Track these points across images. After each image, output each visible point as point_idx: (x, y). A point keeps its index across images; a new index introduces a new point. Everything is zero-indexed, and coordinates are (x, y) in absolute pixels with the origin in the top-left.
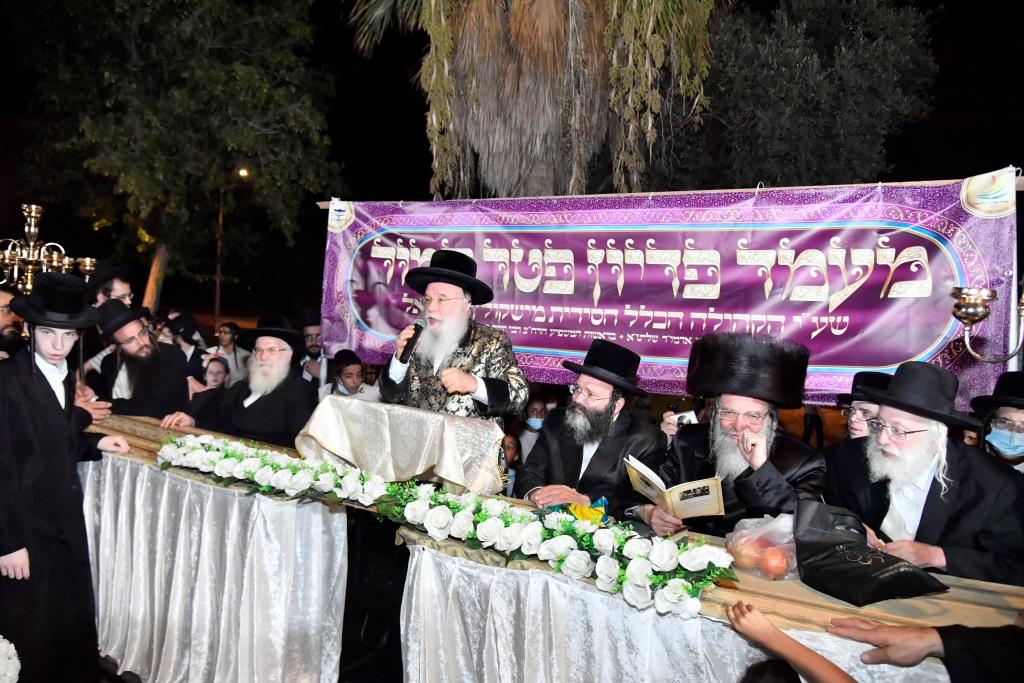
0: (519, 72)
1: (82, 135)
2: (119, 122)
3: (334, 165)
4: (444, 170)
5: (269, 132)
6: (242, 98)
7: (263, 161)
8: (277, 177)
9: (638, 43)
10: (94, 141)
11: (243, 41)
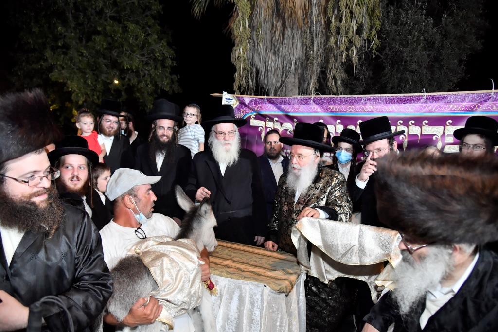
0: (284, 27)
1: (46, 60)
2: (65, 54)
3: (174, 77)
4: (241, 78)
5: (144, 59)
6: (131, 42)
7: (142, 74)
8: (148, 82)
9: (348, 11)
10: (52, 63)
11: (127, 12)
